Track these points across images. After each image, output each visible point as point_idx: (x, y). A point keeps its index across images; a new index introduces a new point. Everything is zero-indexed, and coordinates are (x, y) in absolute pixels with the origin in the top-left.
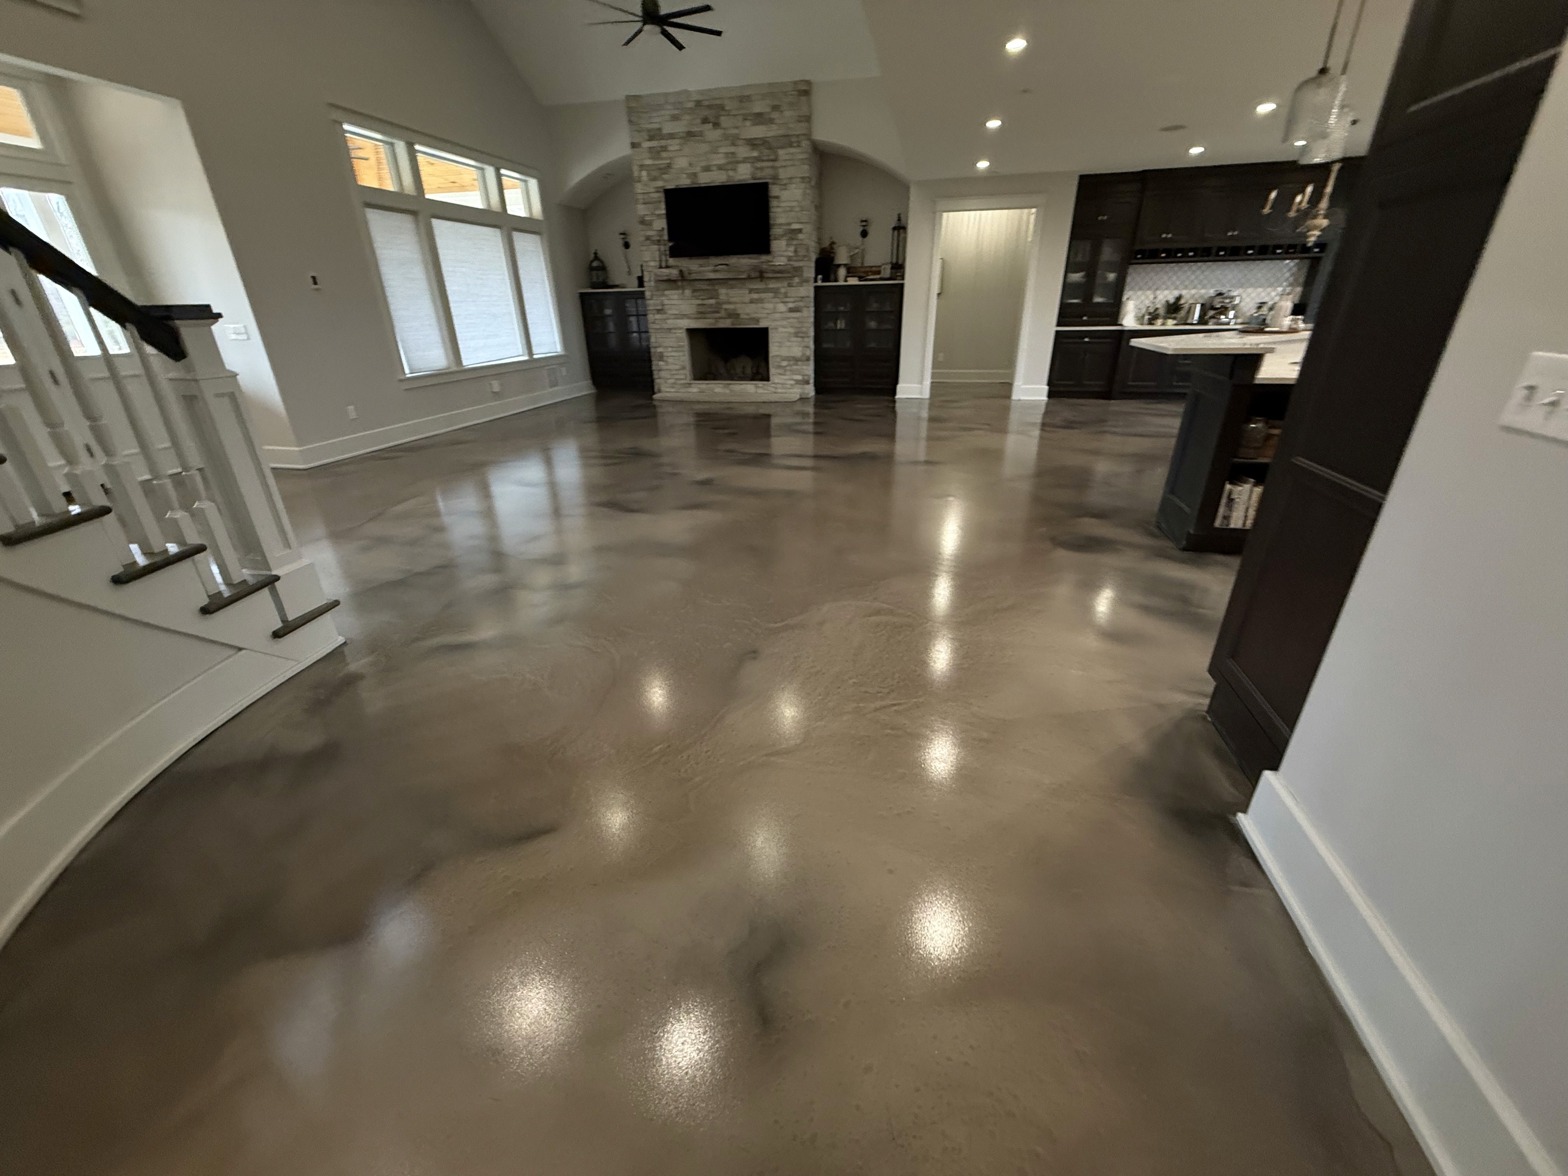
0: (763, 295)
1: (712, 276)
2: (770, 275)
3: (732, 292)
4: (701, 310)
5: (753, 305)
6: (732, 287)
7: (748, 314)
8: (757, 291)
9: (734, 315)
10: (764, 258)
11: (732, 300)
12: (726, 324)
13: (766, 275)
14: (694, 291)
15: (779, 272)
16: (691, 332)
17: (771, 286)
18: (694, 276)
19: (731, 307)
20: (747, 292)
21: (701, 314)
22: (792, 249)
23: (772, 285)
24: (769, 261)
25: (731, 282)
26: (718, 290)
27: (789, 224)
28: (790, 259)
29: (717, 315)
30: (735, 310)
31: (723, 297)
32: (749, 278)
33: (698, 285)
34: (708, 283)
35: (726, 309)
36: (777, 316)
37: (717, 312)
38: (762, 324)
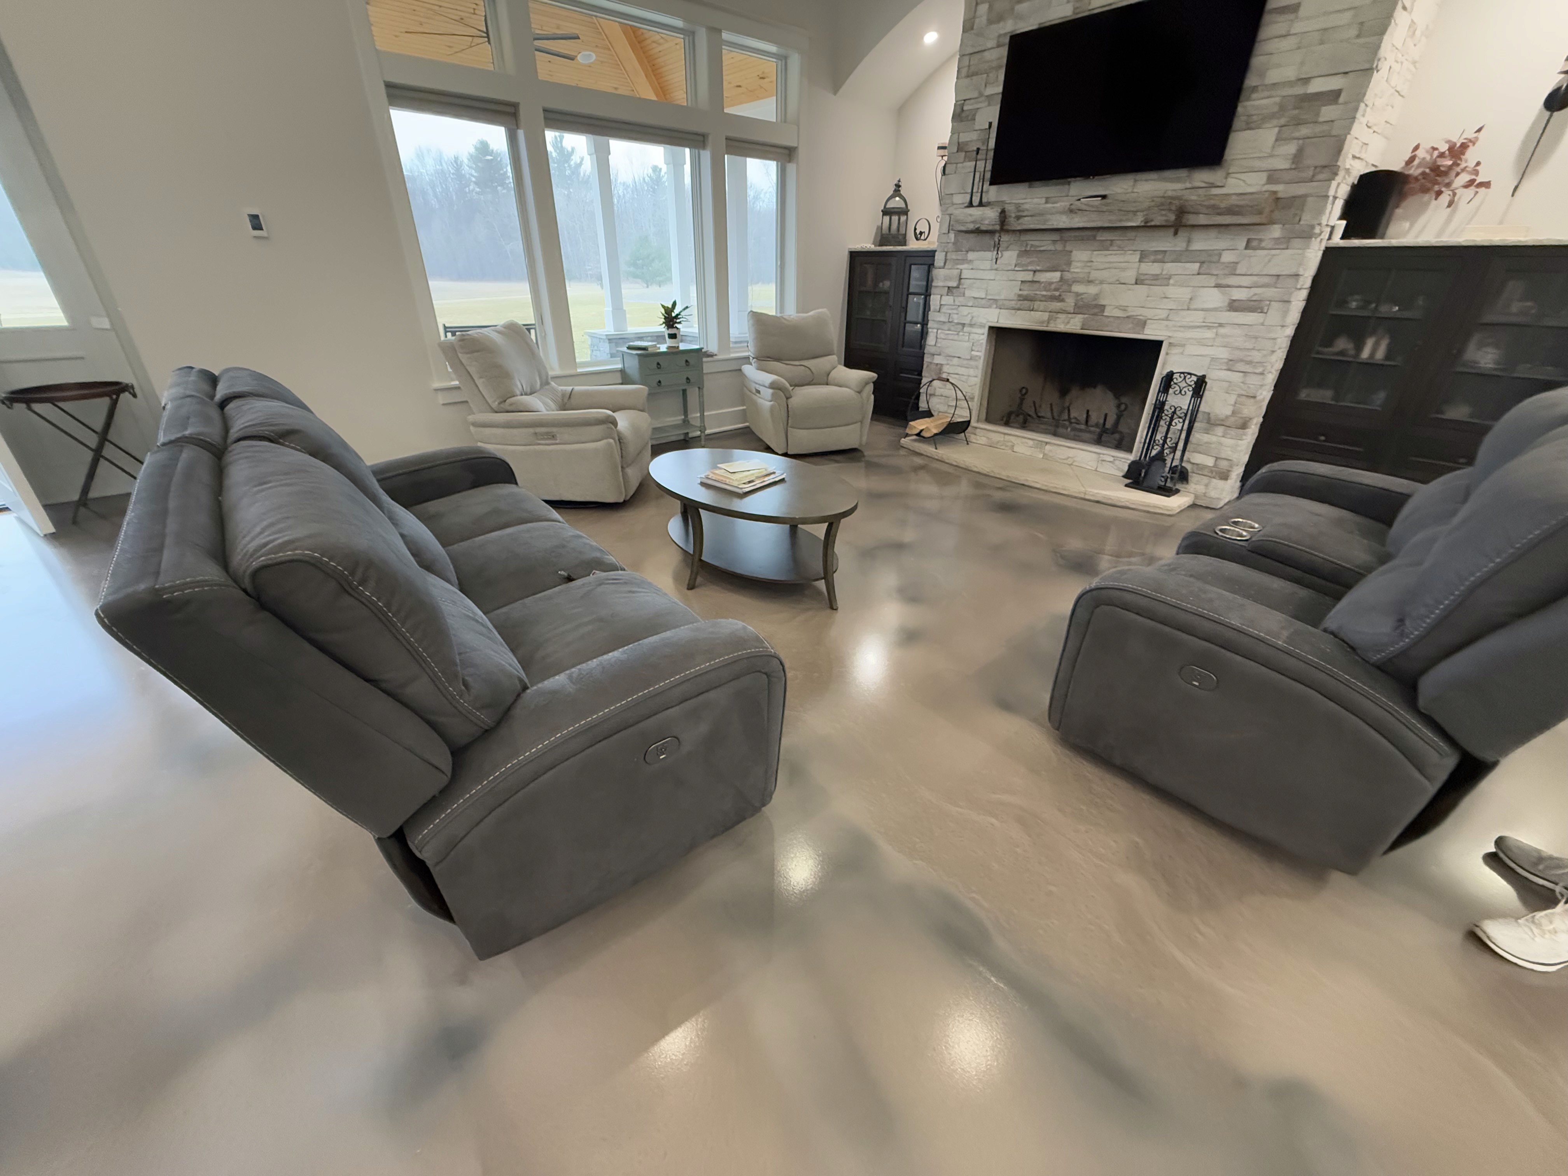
0: (1170, 268)
1: (1063, 221)
2: (1202, 220)
3: (1100, 258)
4: (1025, 293)
5: (1142, 290)
6: (1105, 247)
7: (1124, 309)
8: (1161, 257)
9: (1093, 308)
10: (1202, 177)
11: (1094, 275)
12: (1072, 325)
13: (1192, 219)
14: (1024, 253)
15: (1231, 211)
16: (999, 334)
17: (1197, 246)
18: (1028, 223)
19: (1092, 290)
20: (1137, 257)
21: (1026, 301)
22: (1291, 149)
23: (1202, 243)
24: (1213, 186)
25: (1103, 236)
26: (1071, 252)
27: (1306, 81)
28: (1273, 177)
29: (1057, 305)
30: (1096, 297)
31: (1077, 269)
32: (1147, 227)
33: (1034, 241)
34: (1056, 236)
35: (1077, 294)
36: (1196, 317)
37: (1059, 299)
38: (1150, 333)
